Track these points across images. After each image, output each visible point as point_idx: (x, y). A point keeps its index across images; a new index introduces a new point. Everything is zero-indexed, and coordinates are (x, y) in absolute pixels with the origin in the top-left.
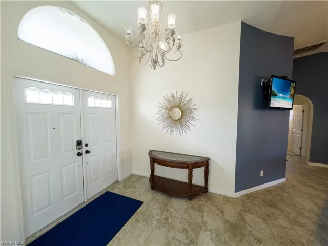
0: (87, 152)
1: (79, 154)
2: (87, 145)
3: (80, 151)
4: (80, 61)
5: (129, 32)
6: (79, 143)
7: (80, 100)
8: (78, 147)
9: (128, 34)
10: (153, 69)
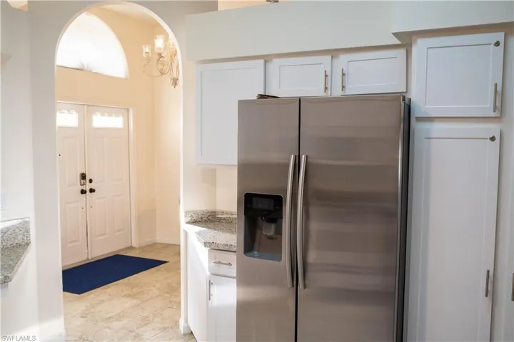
0: (92, 191)
1: (83, 192)
2: (91, 181)
3: (83, 188)
4: (86, 68)
5: (147, 50)
6: (83, 177)
7: (85, 119)
8: (82, 181)
9: (146, 53)
10: (173, 87)
